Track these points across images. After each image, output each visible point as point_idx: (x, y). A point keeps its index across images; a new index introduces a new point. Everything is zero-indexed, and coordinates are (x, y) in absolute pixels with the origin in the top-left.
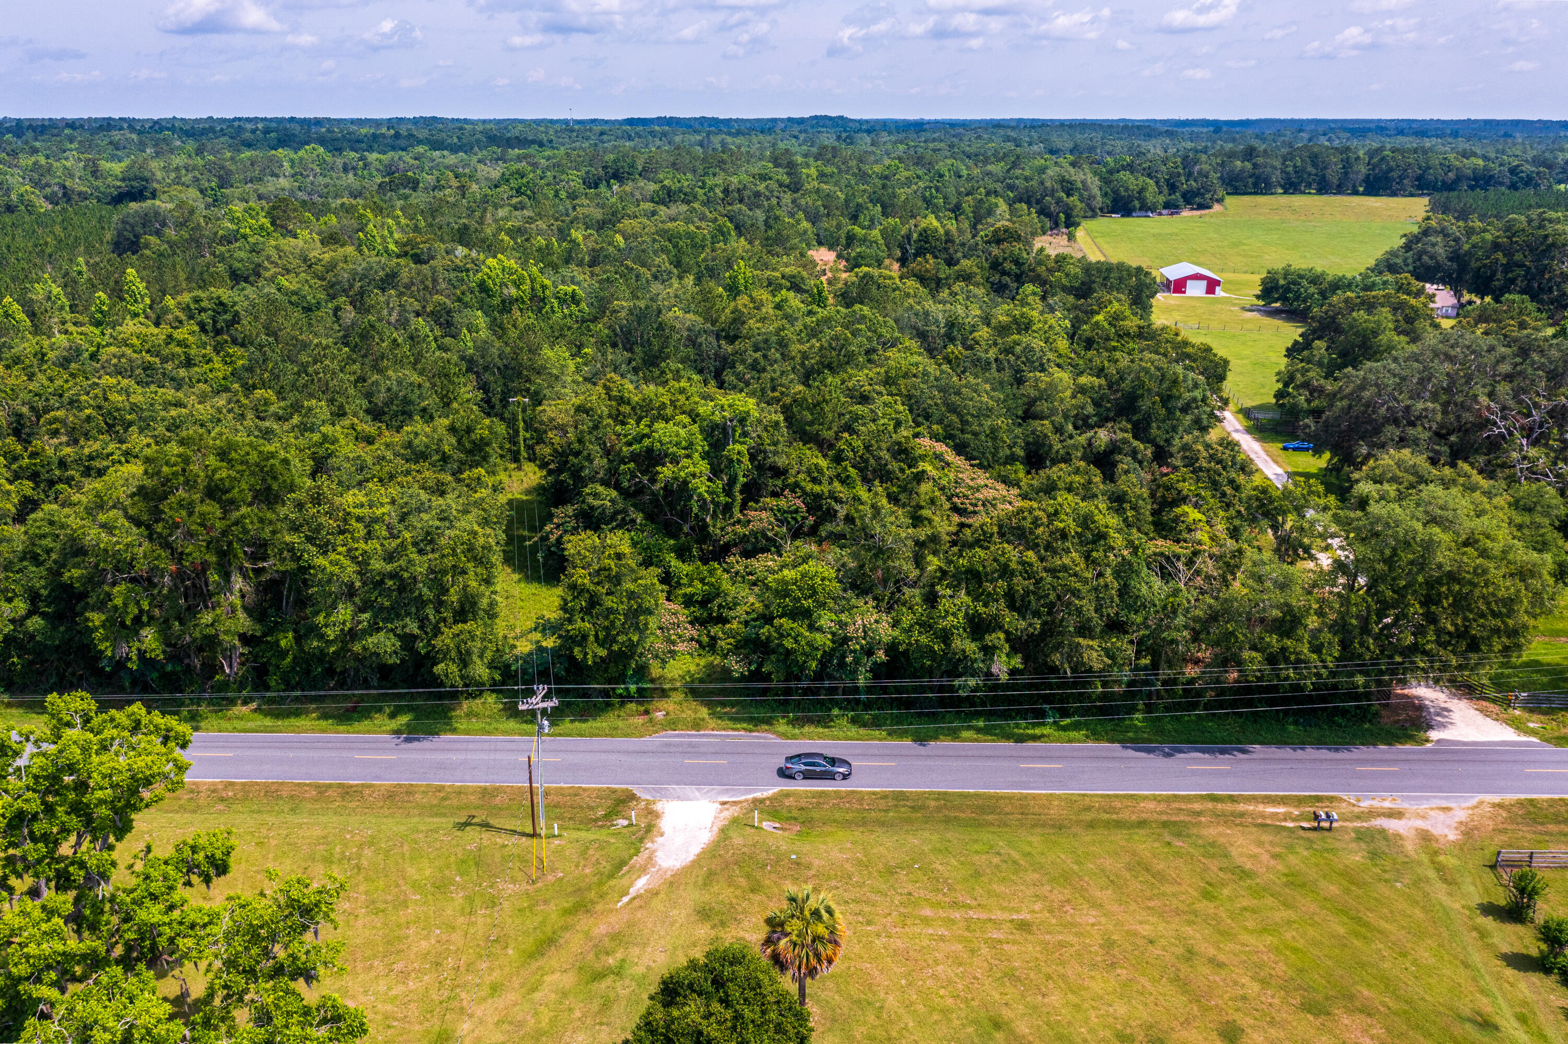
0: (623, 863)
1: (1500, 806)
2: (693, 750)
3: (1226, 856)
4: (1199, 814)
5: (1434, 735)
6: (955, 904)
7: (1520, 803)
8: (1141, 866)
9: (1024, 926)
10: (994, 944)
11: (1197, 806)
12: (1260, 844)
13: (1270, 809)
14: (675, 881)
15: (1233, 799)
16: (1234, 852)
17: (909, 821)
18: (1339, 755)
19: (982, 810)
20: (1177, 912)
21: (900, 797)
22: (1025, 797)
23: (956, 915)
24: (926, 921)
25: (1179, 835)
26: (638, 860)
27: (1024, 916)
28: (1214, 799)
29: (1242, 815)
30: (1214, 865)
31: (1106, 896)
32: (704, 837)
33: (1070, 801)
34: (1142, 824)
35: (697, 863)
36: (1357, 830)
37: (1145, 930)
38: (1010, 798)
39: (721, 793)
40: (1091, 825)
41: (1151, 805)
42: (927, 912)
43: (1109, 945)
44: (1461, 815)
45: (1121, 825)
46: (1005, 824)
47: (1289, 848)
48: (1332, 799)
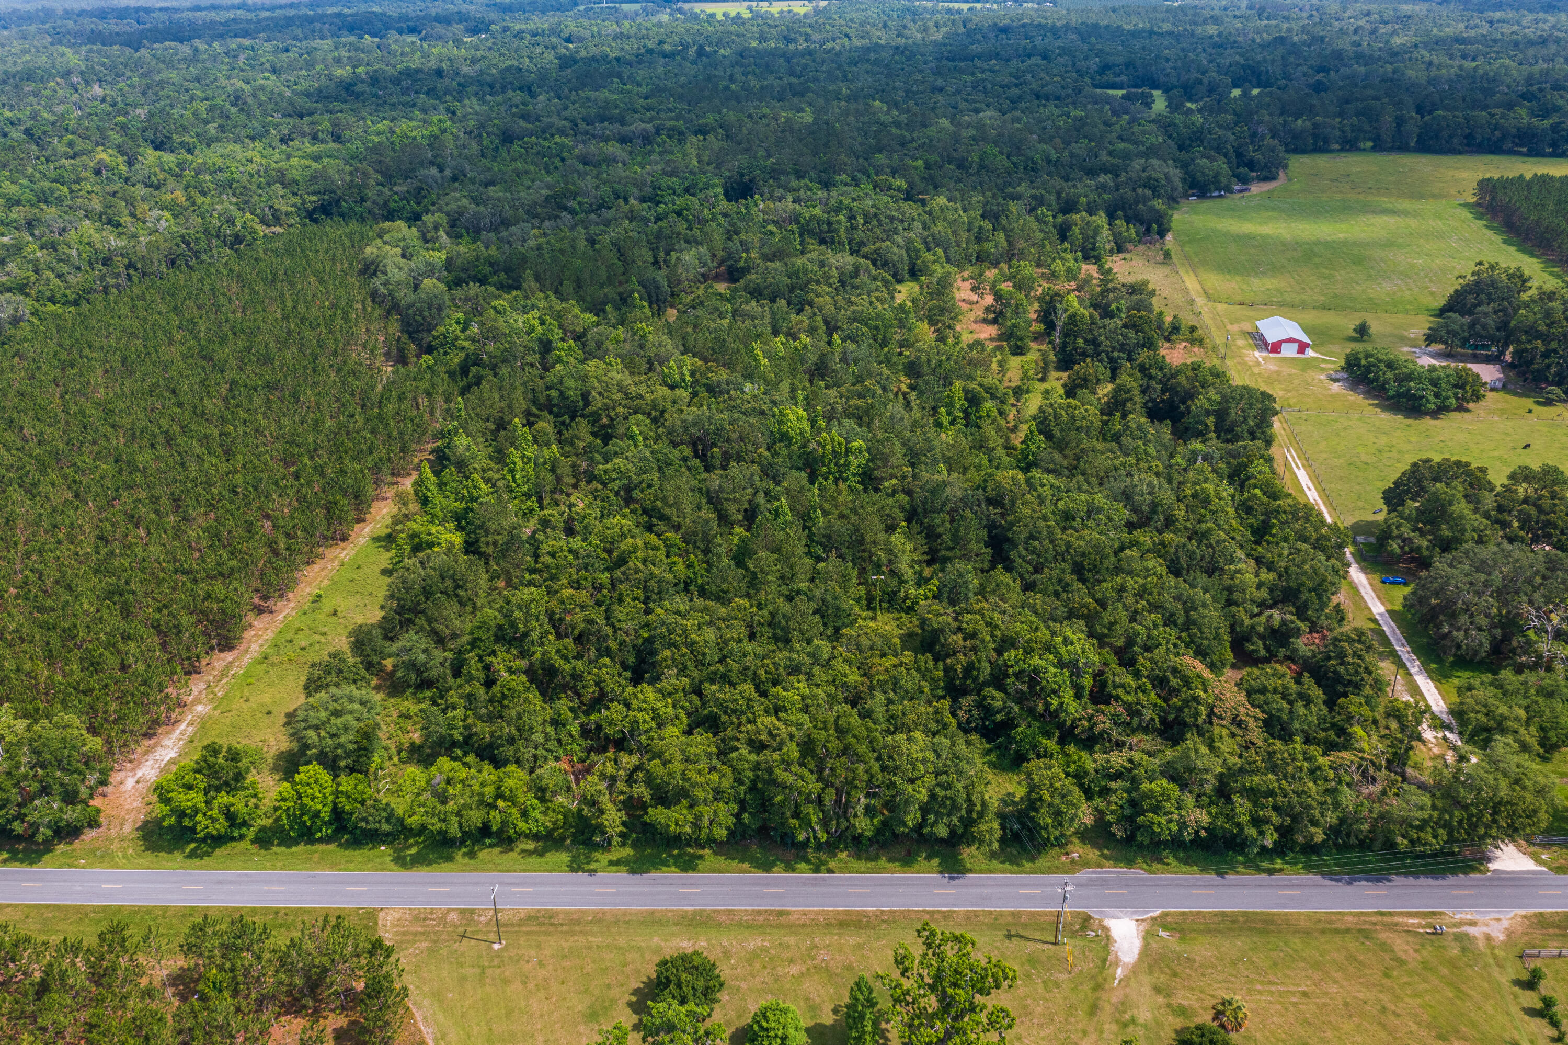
0: (1104, 960)
1: (1525, 917)
2: (1105, 883)
3: (1392, 951)
4: (1375, 924)
5: (1492, 866)
6: (1271, 983)
7: (1535, 915)
8: (1352, 958)
9: (1305, 994)
10: (1295, 1005)
11: (1373, 919)
12: (1408, 943)
13: (1411, 921)
14: (1135, 970)
15: (1391, 914)
16: (1396, 948)
17: (1231, 929)
18: (1441, 882)
19: (1266, 922)
20: (1374, 985)
21: (1223, 914)
22: (1286, 914)
23: (1273, 988)
24: (1260, 992)
25: (1367, 938)
26: (1111, 958)
27: (1303, 988)
28: (1382, 914)
29: (1397, 924)
30: (1387, 957)
31: (1338, 975)
32: (1137, 942)
33: (1308, 916)
34: (1348, 931)
35: (1140, 959)
36: (1454, 934)
37: (1361, 996)
38: (1279, 914)
39: (1135, 913)
40: (1323, 932)
41: (1350, 919)
42: (1259, 987)
43: (1346, 1004)
44: (1506, 923)
45: (1337, 931)
46: (1280, 932)
47: (1423, 945)
48: (1441, 914)
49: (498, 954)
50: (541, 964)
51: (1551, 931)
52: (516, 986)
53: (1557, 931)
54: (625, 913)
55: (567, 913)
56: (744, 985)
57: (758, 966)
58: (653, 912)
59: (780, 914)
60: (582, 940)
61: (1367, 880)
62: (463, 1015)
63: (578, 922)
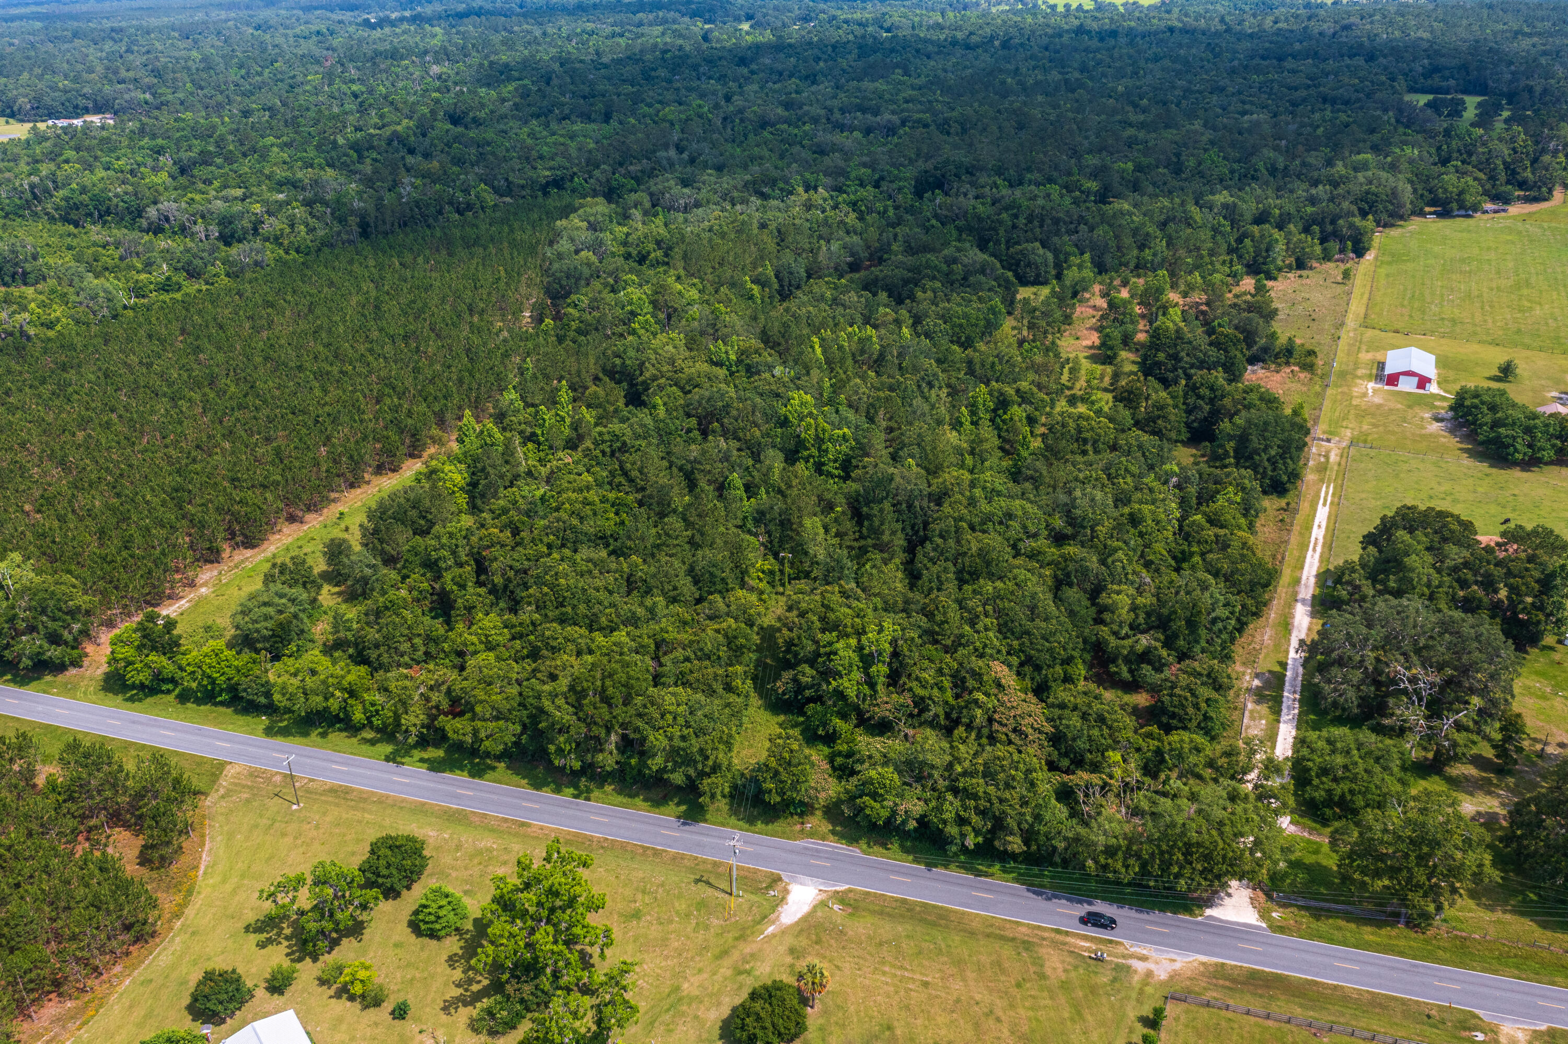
0: (765, 917)
1: (1203, 964)
2: (816, 853)
3: (1042, 966)
4: (1044, 939)
5: (1209, 912)
6: (901, 967)
7: (1216, 965)
8: (998, 964)
9: (926, 984)
10: (908, 990)
11: (1046, 935)
12: (1063, 962)
13: (1083, 944)
14: (785, 931)
15: (1067, 933)
16: (1047, 964)
17: (902, 916)
18: (1144, 916)
19: (941, 917)
20: (999, 991)
21: (904, 901)
22: (964, 913)
23: (899, 973)
24: (884, 973)
25: (1027, 949)
26: (773, 916)
27: (929, 979)
28: (1058, 931)
29: (1065, 944)
30: (1032, 969)
31: (970, 975)
32: (805, 909)
33: (985, 919)
34: (1013, 939)
35: (797, 923)
36: (1117, 965)
37: (978, 997)
38: (956, 912)
39: (824, 884)
40: (988, 936)
41: (1023, 930)
42: (887, 969)
43: (958, 1001)
44: (1177, 966)
45: (1002, 938)
46: (947, 927)
47: (1076, 967)
48: (1117, 943)
49: (292, 813)
50: (317, 827)
51: (1221, 982)
52: (288, 840)
53: (1227, 983)
54: (403, 800)
55: (361, 791)
56: (454, 874)
57: (476, 861)
58: (424, 804)
59: (523, 824)
60: (359, 815)
61: (1068, 899)
62: (238, 853)
63: (365, 800)
